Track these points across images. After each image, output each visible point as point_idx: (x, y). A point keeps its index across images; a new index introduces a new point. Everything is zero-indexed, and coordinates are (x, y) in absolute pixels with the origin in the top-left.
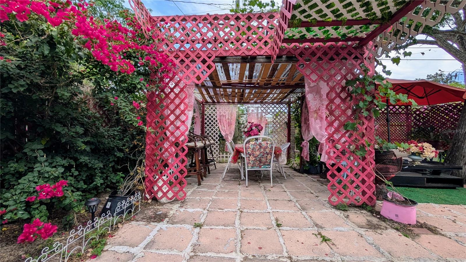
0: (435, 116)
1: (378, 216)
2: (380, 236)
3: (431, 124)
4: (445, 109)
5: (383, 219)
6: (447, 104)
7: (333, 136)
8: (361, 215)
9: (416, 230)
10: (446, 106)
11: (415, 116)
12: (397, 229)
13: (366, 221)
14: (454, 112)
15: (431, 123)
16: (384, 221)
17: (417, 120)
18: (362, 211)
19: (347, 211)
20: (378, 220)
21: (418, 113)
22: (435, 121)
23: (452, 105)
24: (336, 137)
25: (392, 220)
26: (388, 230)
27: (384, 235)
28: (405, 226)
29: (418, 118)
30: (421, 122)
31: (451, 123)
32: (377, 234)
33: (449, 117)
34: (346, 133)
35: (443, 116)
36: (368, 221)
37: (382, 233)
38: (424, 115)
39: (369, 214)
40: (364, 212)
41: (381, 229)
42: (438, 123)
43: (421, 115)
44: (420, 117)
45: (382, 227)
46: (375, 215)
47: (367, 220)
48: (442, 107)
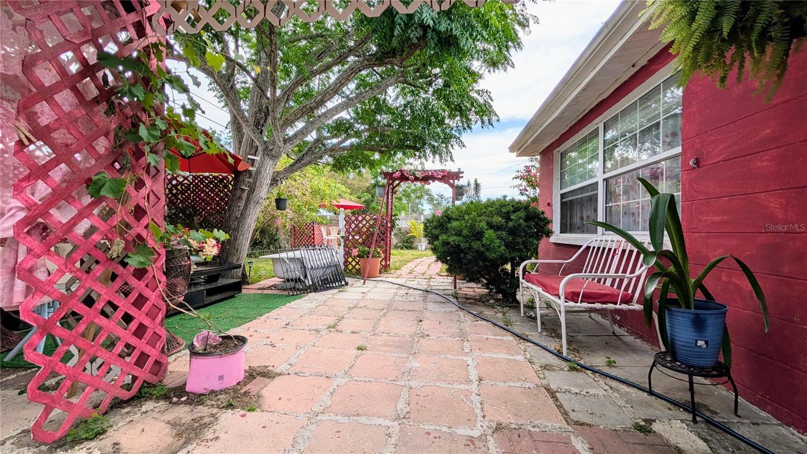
0: (197, 190)
1: (183, 399)
2: (217, 443)
3: (193, 203)
4: (209, 182)
5: (197, 399)
6: (212, 175)
7: (45, 213)
8: (149, 420)
9: (252, 387)
10: (211, 177)
11: (171, 188)
12: (230, 406)
13: (167, 429)
14: (220, 187)
15: (192, 201)
16: (200, 403)
17: (173, 195)
18: (144, 409)
19: (104, 432)
20: (187, 408)
21: (174, 182)
22: (197, 199)
23: (218, 177)
24: (61, 215)
25: (213, 392)
26: (222, 419)
27: (222, 435)
28: (235, 390)
29: (174, 191)
30: (180, 199)
31: (216, 204)
32: (210, 443)
33: (215, 195)
34: (93, 205)
35: (208, 193)
36: (173, 425)
37: (216, 435)
38: (183, 187)
39: (162, 404)
40: (149, 405)
41: (206, 425)
42: (201, 202)
43: (179, 187)
44: (177, 190)
45: (206, 420)
46: (175, 399)
47: (168, 422)
48: (206, 178)
